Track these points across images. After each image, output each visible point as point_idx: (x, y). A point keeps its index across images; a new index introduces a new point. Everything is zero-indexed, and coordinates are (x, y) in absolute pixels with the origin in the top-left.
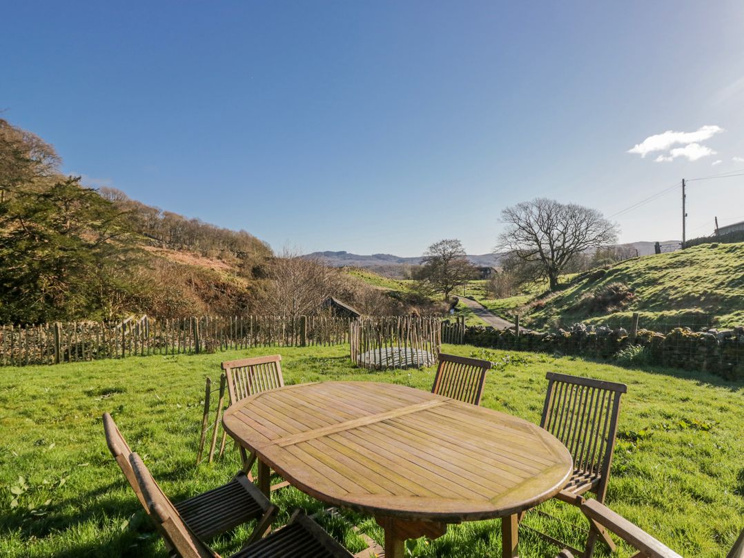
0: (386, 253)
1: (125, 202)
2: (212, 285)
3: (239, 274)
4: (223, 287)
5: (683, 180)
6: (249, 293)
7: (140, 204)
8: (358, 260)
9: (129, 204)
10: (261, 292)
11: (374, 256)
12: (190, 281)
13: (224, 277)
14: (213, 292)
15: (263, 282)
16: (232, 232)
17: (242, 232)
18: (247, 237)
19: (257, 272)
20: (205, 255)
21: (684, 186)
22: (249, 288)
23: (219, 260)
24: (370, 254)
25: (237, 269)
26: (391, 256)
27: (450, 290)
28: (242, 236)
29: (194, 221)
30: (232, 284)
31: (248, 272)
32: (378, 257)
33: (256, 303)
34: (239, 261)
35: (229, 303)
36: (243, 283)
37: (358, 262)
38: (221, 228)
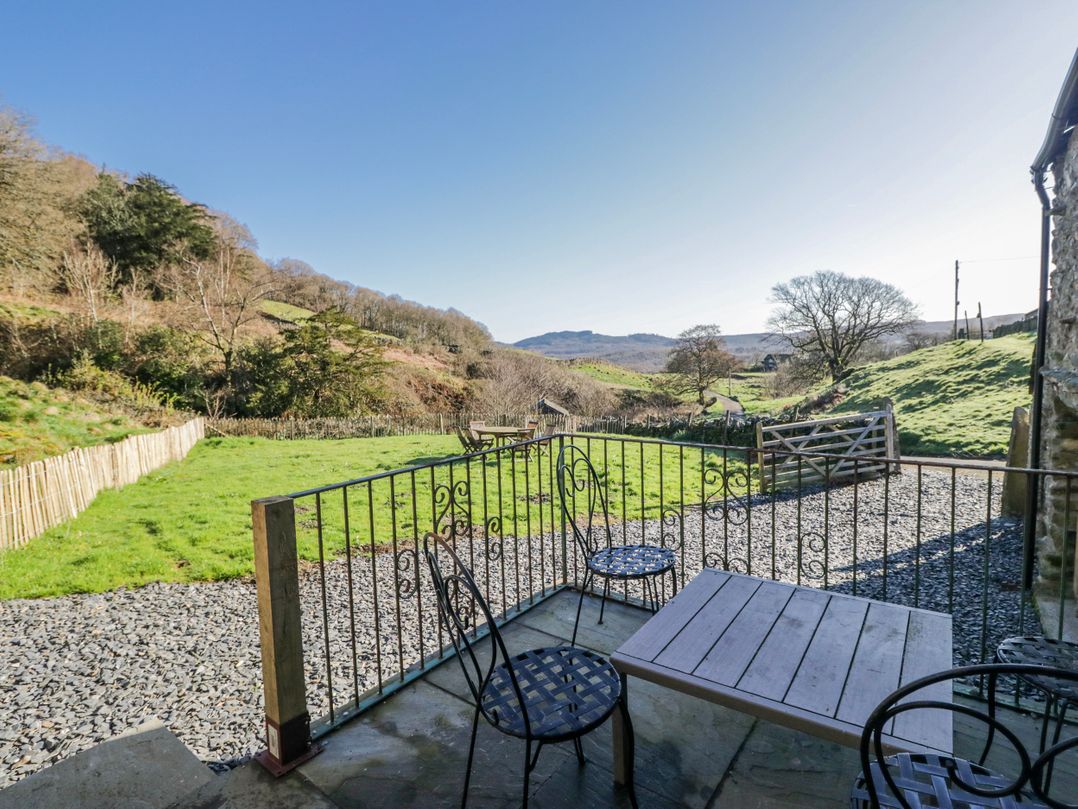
0: (648, 332)
1: (309, 278)
2: (429, 386)
3: (454, 373)
4: (439, 388)
5: (957, 262)
6: (465, 393)
7: (327, 279)
8: (608, 343)
9: (315, 280)
10: (477, 394)
11: (631, 336)
12: (410, 383)
13: (440, 378)
14: (431, 393)
15: (477, 381)
16: (438, 310)
17: (451, 310)
18: (458, 318)
19: (472, 371)
20: (416, 351)
21: (957, 268)
22: (465, 389)
23: (431, 357)
24: (626, 335)
25: (451, 368)
26: (657, 336)
27: (704, 388)
28: (451, 316)
29: (393, 298)
30: (448, 385)
31: (462, 370)
32: (638, 338)
33: (473, 405)
34: (452, 357)
35: (446, 405)
36: (458, 384)
37: (609, 345)
38: (425, 305)
